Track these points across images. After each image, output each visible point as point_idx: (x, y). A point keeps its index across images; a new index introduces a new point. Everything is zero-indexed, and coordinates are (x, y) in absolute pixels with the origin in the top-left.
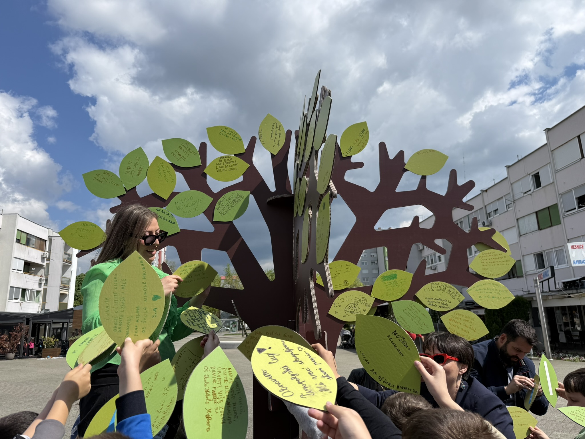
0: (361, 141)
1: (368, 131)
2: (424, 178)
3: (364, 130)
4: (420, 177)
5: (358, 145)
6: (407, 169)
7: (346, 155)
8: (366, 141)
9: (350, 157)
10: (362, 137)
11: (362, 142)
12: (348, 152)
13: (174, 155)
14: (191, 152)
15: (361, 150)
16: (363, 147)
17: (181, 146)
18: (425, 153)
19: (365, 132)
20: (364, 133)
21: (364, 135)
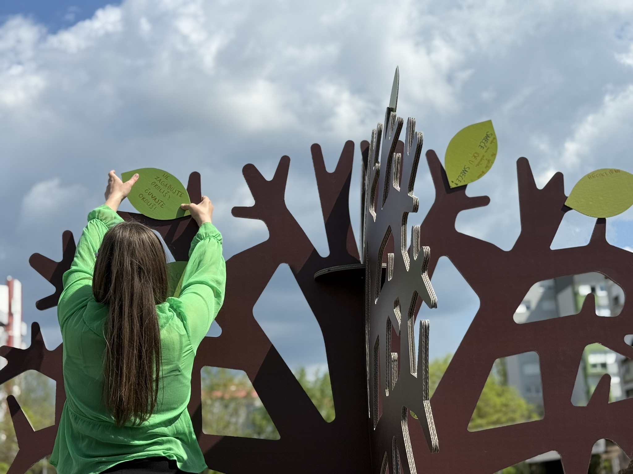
0: (483, 156)
1: (495, 138)
2: (601, 222)
3: (487, 136)
4: (595, 220)
5: (478, 165)
6: (571, 207)
7: (457, 184)
8: (492, 155)
9: (465, 187)
10: (486, 148)
11: (485, 158)
12: (460, 179)
13: (143, 198)
14: (174, 191)
15: (483, 173)
16: (488, 167)
17: (155, 180)
18: (602, 175)
19: (490, 139)
20: (489, 142)
21: (488, 145)
